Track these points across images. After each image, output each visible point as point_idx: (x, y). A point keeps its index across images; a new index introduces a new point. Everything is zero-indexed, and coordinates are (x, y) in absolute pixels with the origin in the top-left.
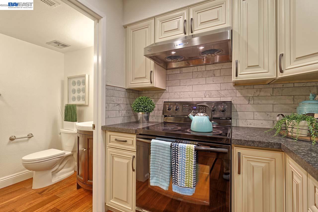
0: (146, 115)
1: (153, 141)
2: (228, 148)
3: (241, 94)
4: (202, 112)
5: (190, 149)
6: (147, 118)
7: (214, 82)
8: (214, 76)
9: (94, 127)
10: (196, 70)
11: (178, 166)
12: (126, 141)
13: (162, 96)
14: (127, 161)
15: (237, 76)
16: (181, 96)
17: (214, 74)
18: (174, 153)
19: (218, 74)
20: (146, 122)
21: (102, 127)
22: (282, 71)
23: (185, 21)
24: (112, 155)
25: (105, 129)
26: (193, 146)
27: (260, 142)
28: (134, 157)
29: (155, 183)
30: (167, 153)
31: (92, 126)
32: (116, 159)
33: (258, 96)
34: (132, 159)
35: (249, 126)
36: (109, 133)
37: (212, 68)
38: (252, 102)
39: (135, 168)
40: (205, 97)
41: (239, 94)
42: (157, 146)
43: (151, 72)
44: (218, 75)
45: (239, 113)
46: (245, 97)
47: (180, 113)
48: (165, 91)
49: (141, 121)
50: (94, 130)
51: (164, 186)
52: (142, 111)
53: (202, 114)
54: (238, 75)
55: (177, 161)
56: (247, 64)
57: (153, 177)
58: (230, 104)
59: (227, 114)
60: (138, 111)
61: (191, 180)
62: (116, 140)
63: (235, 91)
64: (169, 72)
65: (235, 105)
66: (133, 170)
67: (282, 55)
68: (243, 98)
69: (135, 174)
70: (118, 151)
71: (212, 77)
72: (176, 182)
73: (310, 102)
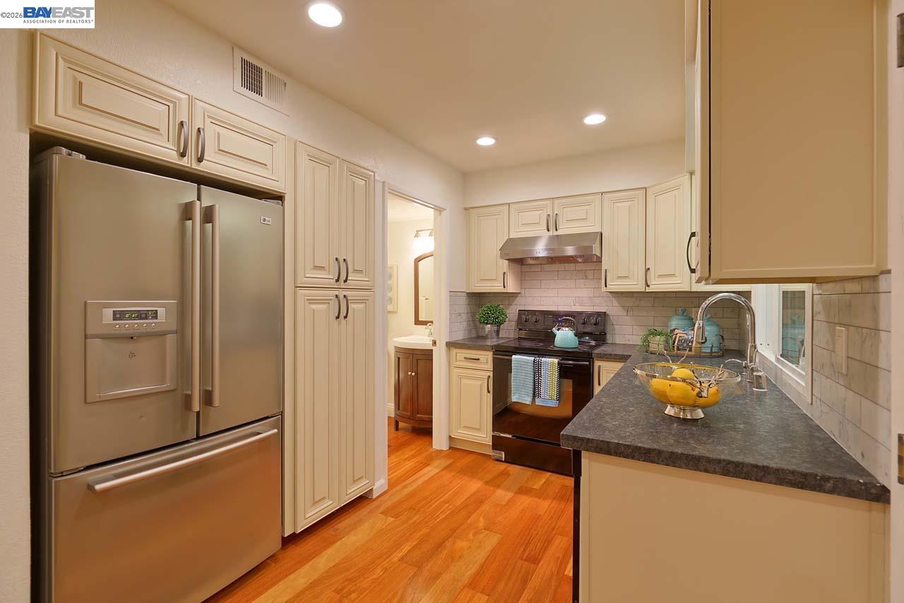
0: (496, 328)
1: (514, 356)
2: (589, 361)
3: (619, 303)
4: (567, 327)
5: (553, 363)
6: (498, 332)
7: (586, 287)
8: (586, 279)
9: (434, 343)
11: (541, 380)
12: (478, 359)
13: (514, 302)
14: (480, 383)
15: (606, 286)
17: (586, 276)
18: (537, 368)
20: (496, 337)
21: (447, 343)
22: (648, 286)
23: (549, 215)
25: (450, 345)
26: (556, 361)
28: (489, 377)
30: (530, 369)
31: (431, 343)
32: (464, 381)
33: (638, 306)
34: (486, 380)
35: (627, 342)
36: (454, 351)
37: (584, 268)
38: (631, 314)
39: (491, 389)
40: (574, 305)
41: (616, 303)
42: (519, 362)
43: (504, 273)
44: (591, 277)
45: (615, 326)
46: (623, 307)
47: (540, 327)
48: (520, 295)
49: (490, 336)
50: (434, 348)
51: (527, 400)
52: (492, 324)
53: (567, 329)
54: (608, 286)
55: (540, 375)
56: (617, 275)
57: (515, 393)
58: (603, 315)
59: (600, 328)
60: (487, 324)
61: (554, 393)
62: (465, 358)
64: (525, 268)
65: (611, 317)
66: (489, 392)
67: (649, 269)
68: (620, 308)
69: (490, 396)
70: (468, 371)
71: (583, 279)
72: (539, 396)
73: (679, 317)
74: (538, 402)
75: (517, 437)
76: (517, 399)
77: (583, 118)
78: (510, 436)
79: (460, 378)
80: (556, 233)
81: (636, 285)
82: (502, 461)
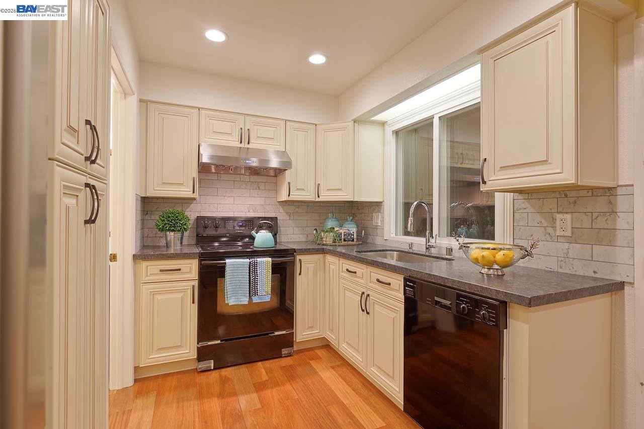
1: (228, 261)
3: (284, 210)
5: (267, 262)
6: (182, 240)
7: (258, 196)
8: (259, 189)
10: (239, 179)
11: (257, 279)
12: (180, 270)
13: (189, 208)
14: (182, 294)
16: (219, 209)
17: (259, 187)
18: (253, 269)
19: (262, 187)
20: (179, 245)
21: (134, 255)
22: (319, 197)
23: (241, 128)
24: (152, 293)
25: (141, 257)
26: (270, 259)
27: (313, 249)
28: (193, 287)
29: (235, 301)
30: (246, 270)
32: (159, 297)
34: (190, 290)
36: (144, 264)
38: (292, 218)
39: (196, 299)
41: (281, 210)
42: (233, 265)
43: (194, 178)
45: (281, 228)
46: (287, 213)
47: (222, 232)
48: (195, 202)
49: (172, 245)
51: (242, 301)
53: (265, 231)
54: (290, 196)
55: (256, 275)
56: (297, 187)
58: (275, 220)
62: (160, 271)
63: (278, 206)
65: (280, 221)
66: (193, 303)
67: (319, 184)
68: (285, 214)
69: (195, 307)
70: (164, 285)
71: (256, 189)
72: (256, 294)
73: (333, 219)
74: (255, 300)
75: (226, 340)
76: (234, 302)
77: (308, 56)
78: (219, 342)
79: (153, 294)
80: (247, 146)
81: (308, 195)
82: (211, 370)
